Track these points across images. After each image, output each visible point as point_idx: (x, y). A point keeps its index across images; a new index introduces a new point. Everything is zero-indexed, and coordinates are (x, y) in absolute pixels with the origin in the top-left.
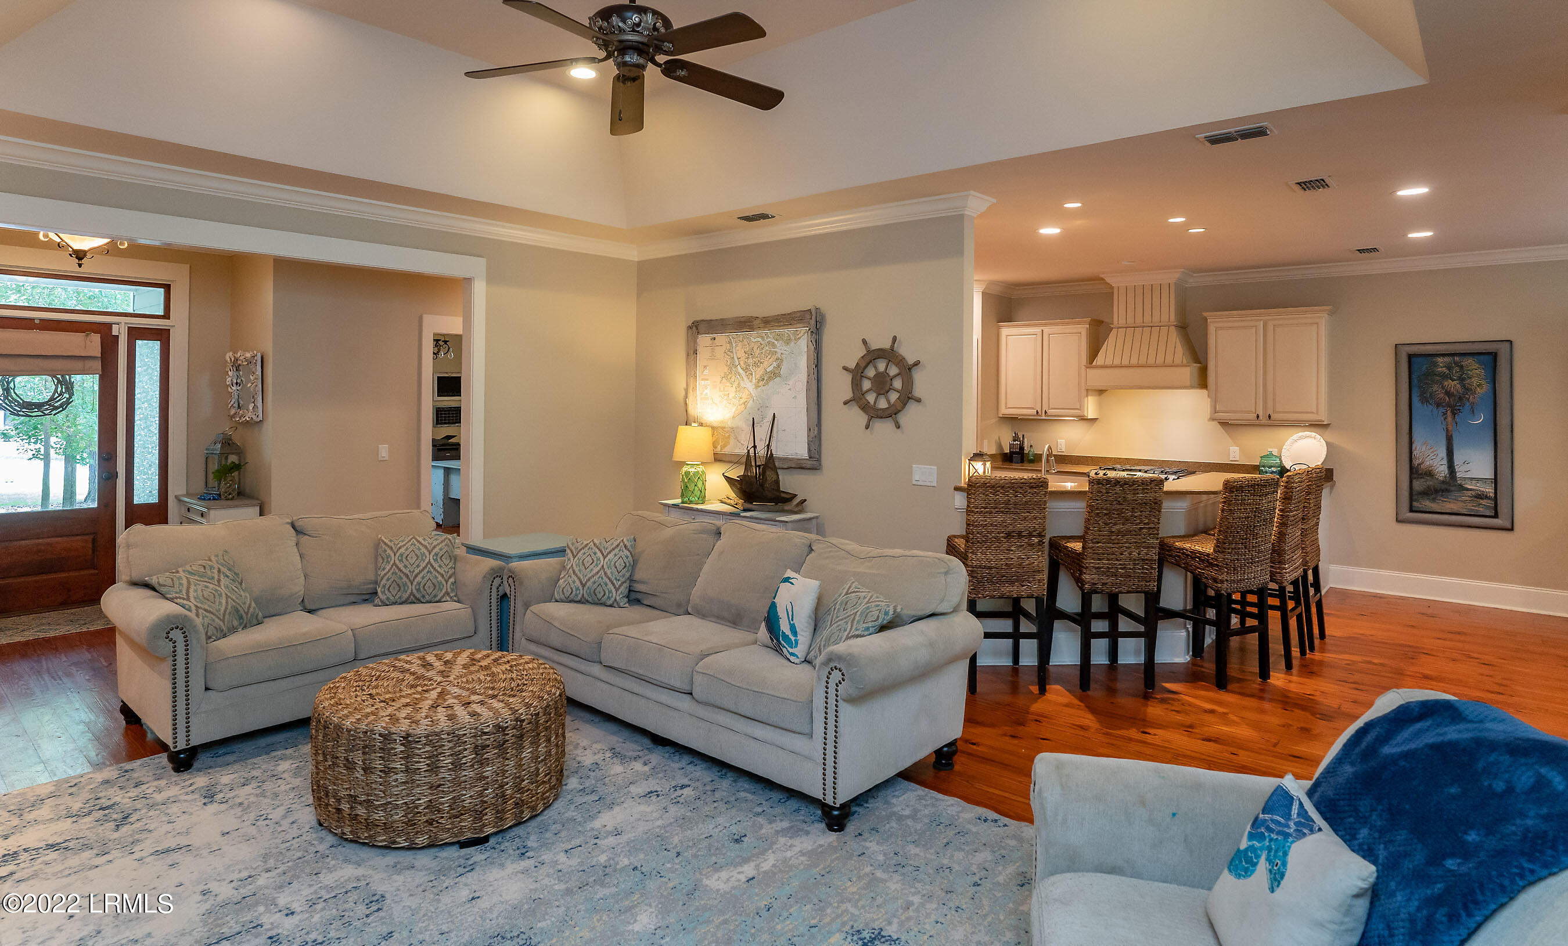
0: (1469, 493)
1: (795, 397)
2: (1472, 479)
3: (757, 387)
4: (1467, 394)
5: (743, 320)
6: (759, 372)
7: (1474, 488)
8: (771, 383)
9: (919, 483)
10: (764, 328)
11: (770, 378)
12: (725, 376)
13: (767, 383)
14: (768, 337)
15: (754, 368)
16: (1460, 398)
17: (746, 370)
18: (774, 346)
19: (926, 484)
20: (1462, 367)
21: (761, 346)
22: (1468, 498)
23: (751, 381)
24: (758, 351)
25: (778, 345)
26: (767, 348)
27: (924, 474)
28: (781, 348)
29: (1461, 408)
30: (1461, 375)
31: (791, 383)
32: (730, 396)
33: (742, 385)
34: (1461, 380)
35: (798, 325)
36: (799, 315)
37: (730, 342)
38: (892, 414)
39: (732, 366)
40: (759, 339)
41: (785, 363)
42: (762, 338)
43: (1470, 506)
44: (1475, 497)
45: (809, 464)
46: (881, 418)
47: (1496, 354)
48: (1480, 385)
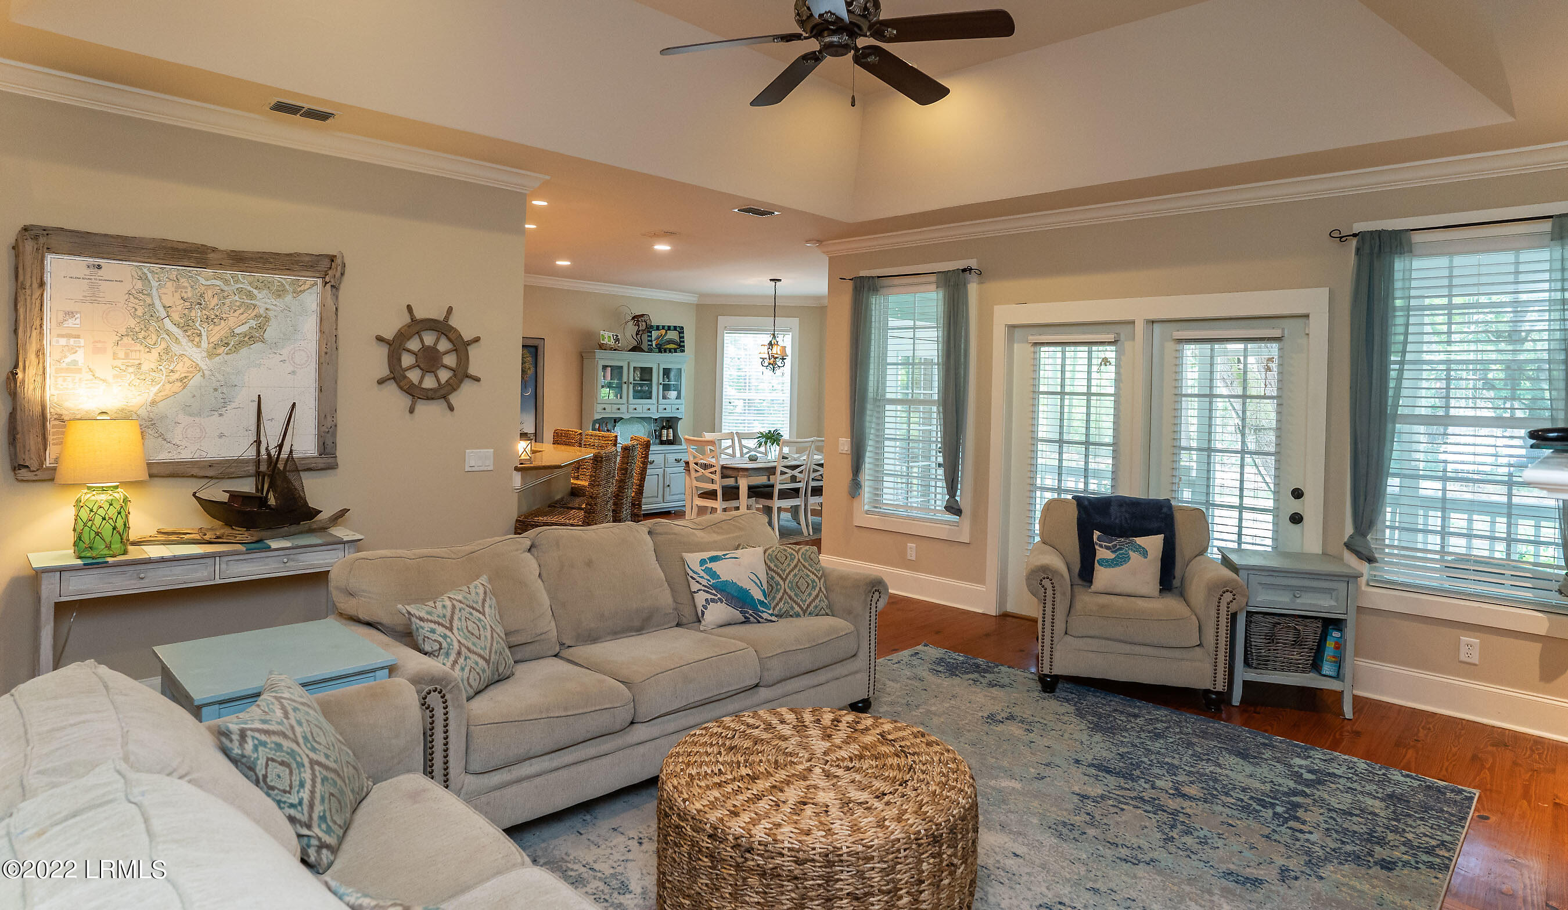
1: (293, 373)
3: (211, 355)
5: (181, 246)
6: (219, 332)
8: (244, 351)
9: (473, 469)
10: (231, 267)
11: (241, 344)
12: (131, 333)
13: (236, 348)
14: (237, 282)
15: (205, 325)
17: (186, 326)
18: (250, 295)
19: (482, 469)
21: (222, 294)
23: (198, 346)
24: (215, 301)
25: (260, 296)
26: (236, 298)
27: (479, 458)
28: (263, 300)
31: (285, 352)
32: (145, 367)
33: (175, 349)
35: (304, 273)
36: (307, 259)
37: (143, 278)
38: (442, 394)
39: (149, 318)
40: (218, 283)
41: (273, 323)
42: (226, 282)
45: (321, 462)
46: (433, 399)
47: (536, 348)
48: (529, 368)
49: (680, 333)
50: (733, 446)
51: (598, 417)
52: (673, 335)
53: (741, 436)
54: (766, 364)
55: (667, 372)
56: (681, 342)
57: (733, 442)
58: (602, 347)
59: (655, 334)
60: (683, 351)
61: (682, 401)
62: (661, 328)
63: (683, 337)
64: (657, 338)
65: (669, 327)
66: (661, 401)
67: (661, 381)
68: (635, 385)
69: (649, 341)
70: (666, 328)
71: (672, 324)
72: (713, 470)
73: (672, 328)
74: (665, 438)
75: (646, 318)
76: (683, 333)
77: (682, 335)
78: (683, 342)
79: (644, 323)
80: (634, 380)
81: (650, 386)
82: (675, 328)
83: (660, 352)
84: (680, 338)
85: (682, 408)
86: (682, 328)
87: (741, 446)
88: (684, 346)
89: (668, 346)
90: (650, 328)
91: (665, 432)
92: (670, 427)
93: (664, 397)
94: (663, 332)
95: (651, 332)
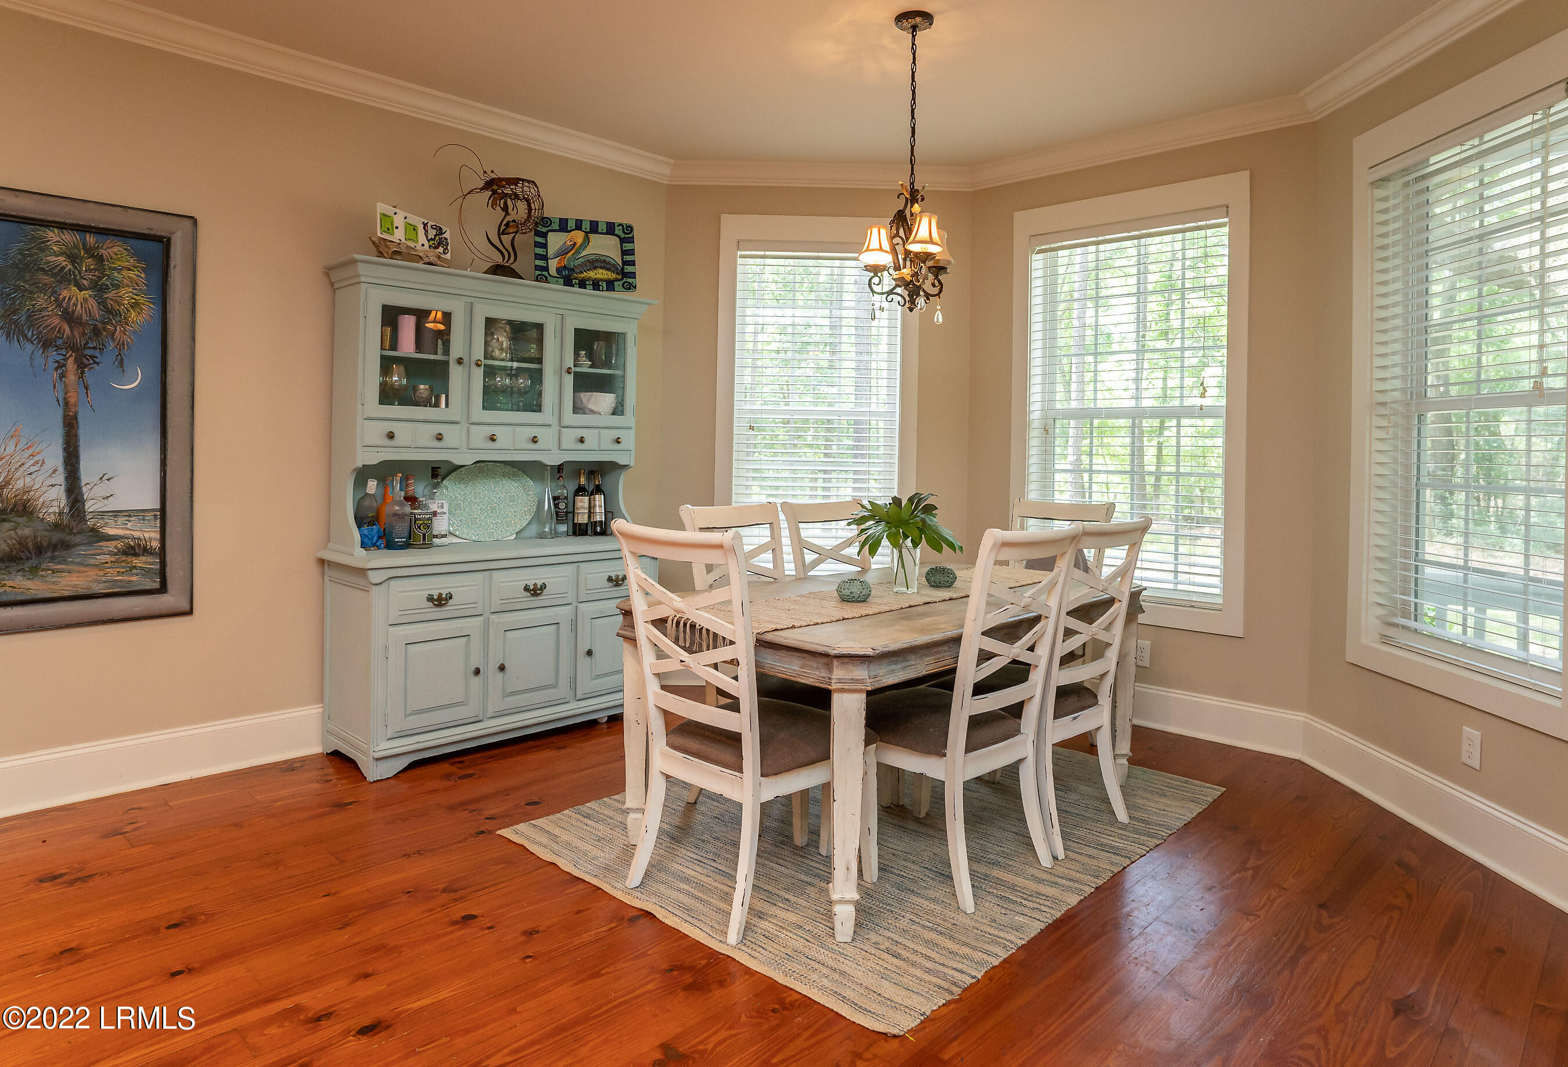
0: (111, 546)
2: (116, 514)
4: (109, 322)
7: (121, 532)
16: (96, 332)
20: (100, 259)
22: (107, 558)
29: (97, 353)
30: (100, 278)
34: (99, 289)
43: (112, 574)
44: (125, 553)
47: (165, 242)
48: (135, 305)
49: (622, 241)
50: (775, 548)
51: (373, 458)
52: (606, 246)
53: (798, 515)
54: (888, 283)
55: (585, 340)
56: (625, 263)
57: (775, 535)
58: (383, 249)
59: (556, 241)
60: (630, 287)
61: (628, 419)
62: (571, 225)
63: (632, 252)
64: (563, 253)
65: (594, 227)
66: (570, 418)
67: (569, 362)
68: (490, 372)
69: (538, 257)
70: (586, 226)
71: (603, 218)
72: (723, 654)
73: (602, 227)
74: (582, 519)
75: (529, 191)
76: (631, 240)
77: (628, 246)
78: (632, 263)
79: (522, 206)
80: (487, 355)
81: (537, 376)
82: (610, 229)
83: (568, 282)
84: (624, 253)
85: (629, 439)
86: (629, 229)
87: (800, 545)
88: (633, 275)
89: (592, 274)
90: (541, 227)
91: (583, 502)
92: (598, 490)
93: (577, 409)
94: (579, 236)
95: (544, 235)
